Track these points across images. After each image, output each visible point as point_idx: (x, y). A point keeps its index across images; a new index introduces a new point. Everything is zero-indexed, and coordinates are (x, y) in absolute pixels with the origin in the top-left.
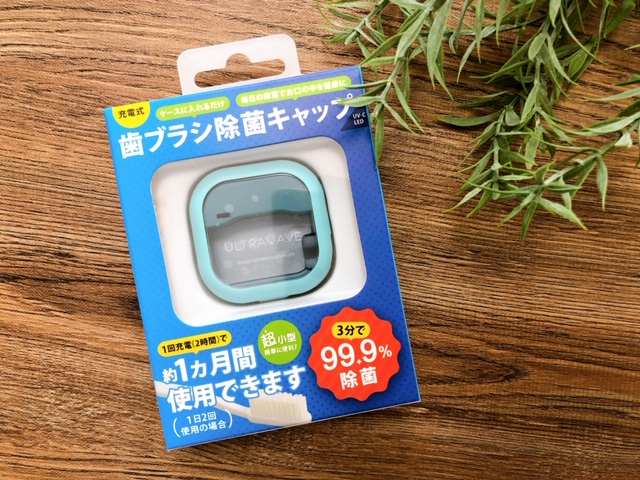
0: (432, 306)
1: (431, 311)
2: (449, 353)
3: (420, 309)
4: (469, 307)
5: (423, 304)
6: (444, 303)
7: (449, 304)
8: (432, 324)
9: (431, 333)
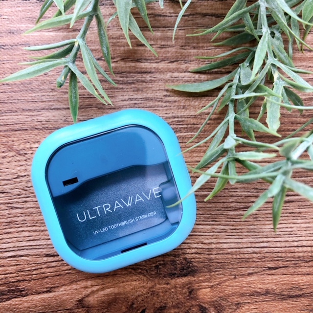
0: (266, 250)
1: (267, 255)
2: (293, 293)
3: (255, 255)
4: (304, 243)
5: (257, 250)
6: (278, 244)
7: (283, 244)
8: (270, 268)
9: (270, 277)
